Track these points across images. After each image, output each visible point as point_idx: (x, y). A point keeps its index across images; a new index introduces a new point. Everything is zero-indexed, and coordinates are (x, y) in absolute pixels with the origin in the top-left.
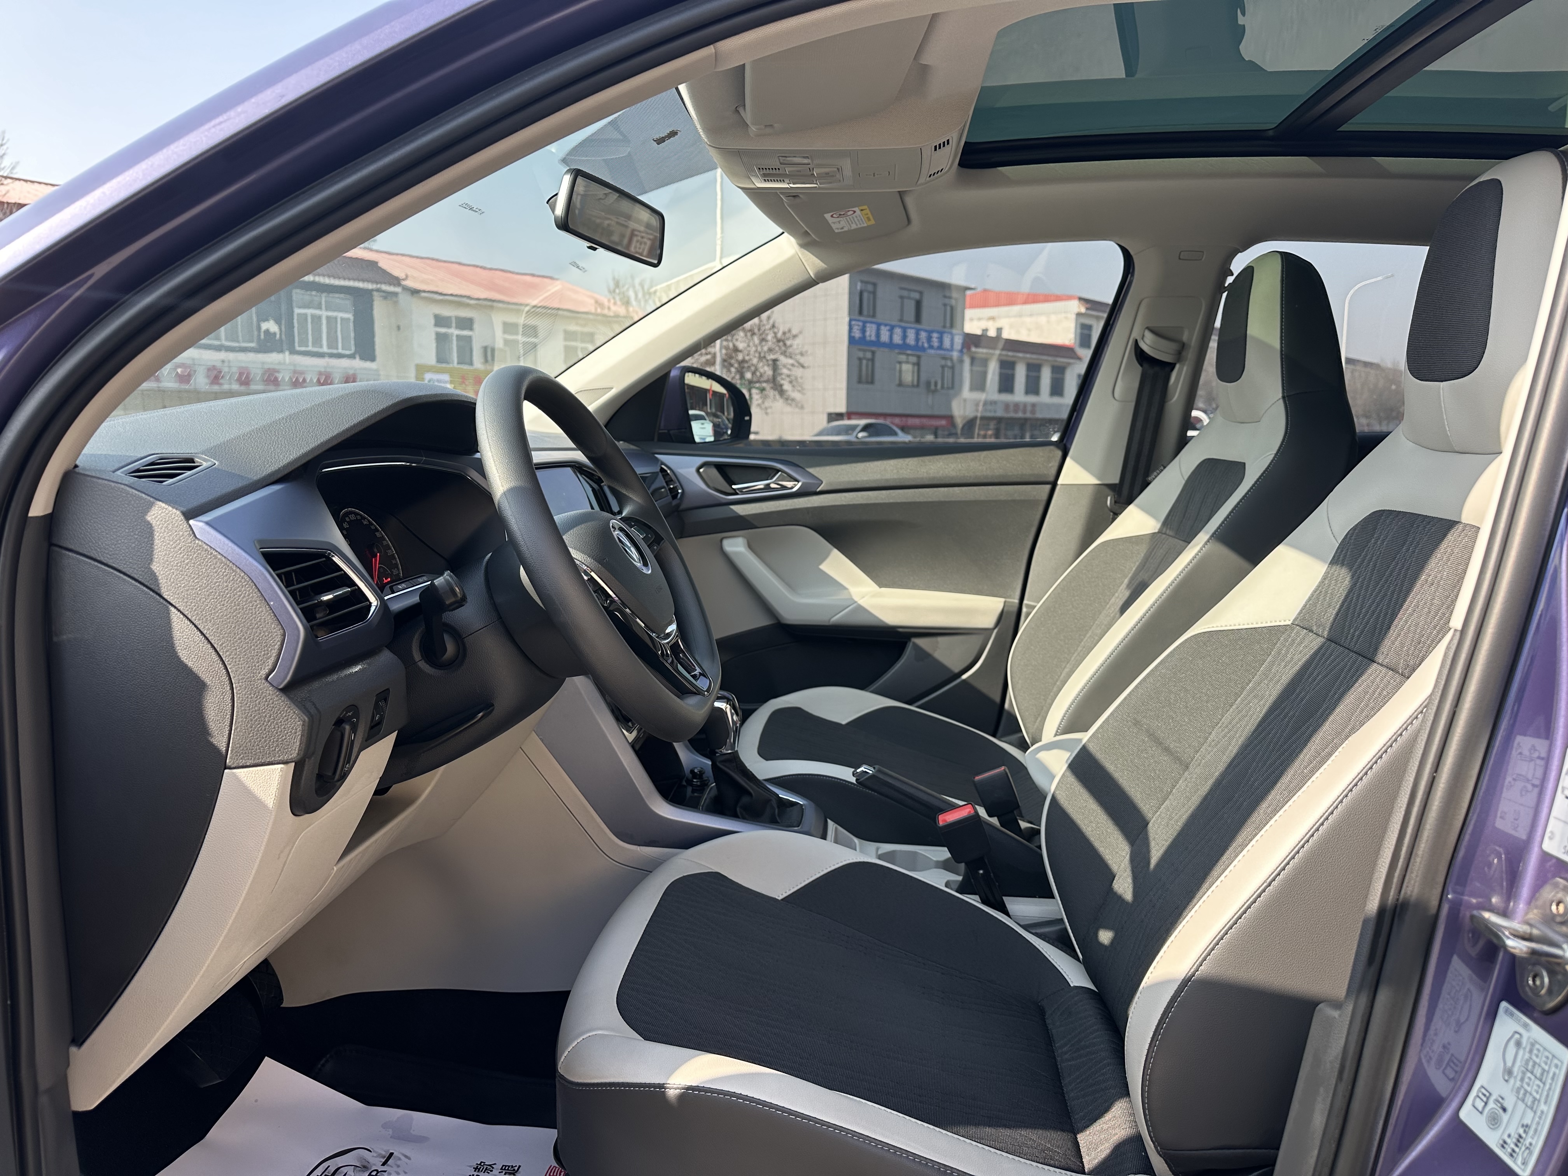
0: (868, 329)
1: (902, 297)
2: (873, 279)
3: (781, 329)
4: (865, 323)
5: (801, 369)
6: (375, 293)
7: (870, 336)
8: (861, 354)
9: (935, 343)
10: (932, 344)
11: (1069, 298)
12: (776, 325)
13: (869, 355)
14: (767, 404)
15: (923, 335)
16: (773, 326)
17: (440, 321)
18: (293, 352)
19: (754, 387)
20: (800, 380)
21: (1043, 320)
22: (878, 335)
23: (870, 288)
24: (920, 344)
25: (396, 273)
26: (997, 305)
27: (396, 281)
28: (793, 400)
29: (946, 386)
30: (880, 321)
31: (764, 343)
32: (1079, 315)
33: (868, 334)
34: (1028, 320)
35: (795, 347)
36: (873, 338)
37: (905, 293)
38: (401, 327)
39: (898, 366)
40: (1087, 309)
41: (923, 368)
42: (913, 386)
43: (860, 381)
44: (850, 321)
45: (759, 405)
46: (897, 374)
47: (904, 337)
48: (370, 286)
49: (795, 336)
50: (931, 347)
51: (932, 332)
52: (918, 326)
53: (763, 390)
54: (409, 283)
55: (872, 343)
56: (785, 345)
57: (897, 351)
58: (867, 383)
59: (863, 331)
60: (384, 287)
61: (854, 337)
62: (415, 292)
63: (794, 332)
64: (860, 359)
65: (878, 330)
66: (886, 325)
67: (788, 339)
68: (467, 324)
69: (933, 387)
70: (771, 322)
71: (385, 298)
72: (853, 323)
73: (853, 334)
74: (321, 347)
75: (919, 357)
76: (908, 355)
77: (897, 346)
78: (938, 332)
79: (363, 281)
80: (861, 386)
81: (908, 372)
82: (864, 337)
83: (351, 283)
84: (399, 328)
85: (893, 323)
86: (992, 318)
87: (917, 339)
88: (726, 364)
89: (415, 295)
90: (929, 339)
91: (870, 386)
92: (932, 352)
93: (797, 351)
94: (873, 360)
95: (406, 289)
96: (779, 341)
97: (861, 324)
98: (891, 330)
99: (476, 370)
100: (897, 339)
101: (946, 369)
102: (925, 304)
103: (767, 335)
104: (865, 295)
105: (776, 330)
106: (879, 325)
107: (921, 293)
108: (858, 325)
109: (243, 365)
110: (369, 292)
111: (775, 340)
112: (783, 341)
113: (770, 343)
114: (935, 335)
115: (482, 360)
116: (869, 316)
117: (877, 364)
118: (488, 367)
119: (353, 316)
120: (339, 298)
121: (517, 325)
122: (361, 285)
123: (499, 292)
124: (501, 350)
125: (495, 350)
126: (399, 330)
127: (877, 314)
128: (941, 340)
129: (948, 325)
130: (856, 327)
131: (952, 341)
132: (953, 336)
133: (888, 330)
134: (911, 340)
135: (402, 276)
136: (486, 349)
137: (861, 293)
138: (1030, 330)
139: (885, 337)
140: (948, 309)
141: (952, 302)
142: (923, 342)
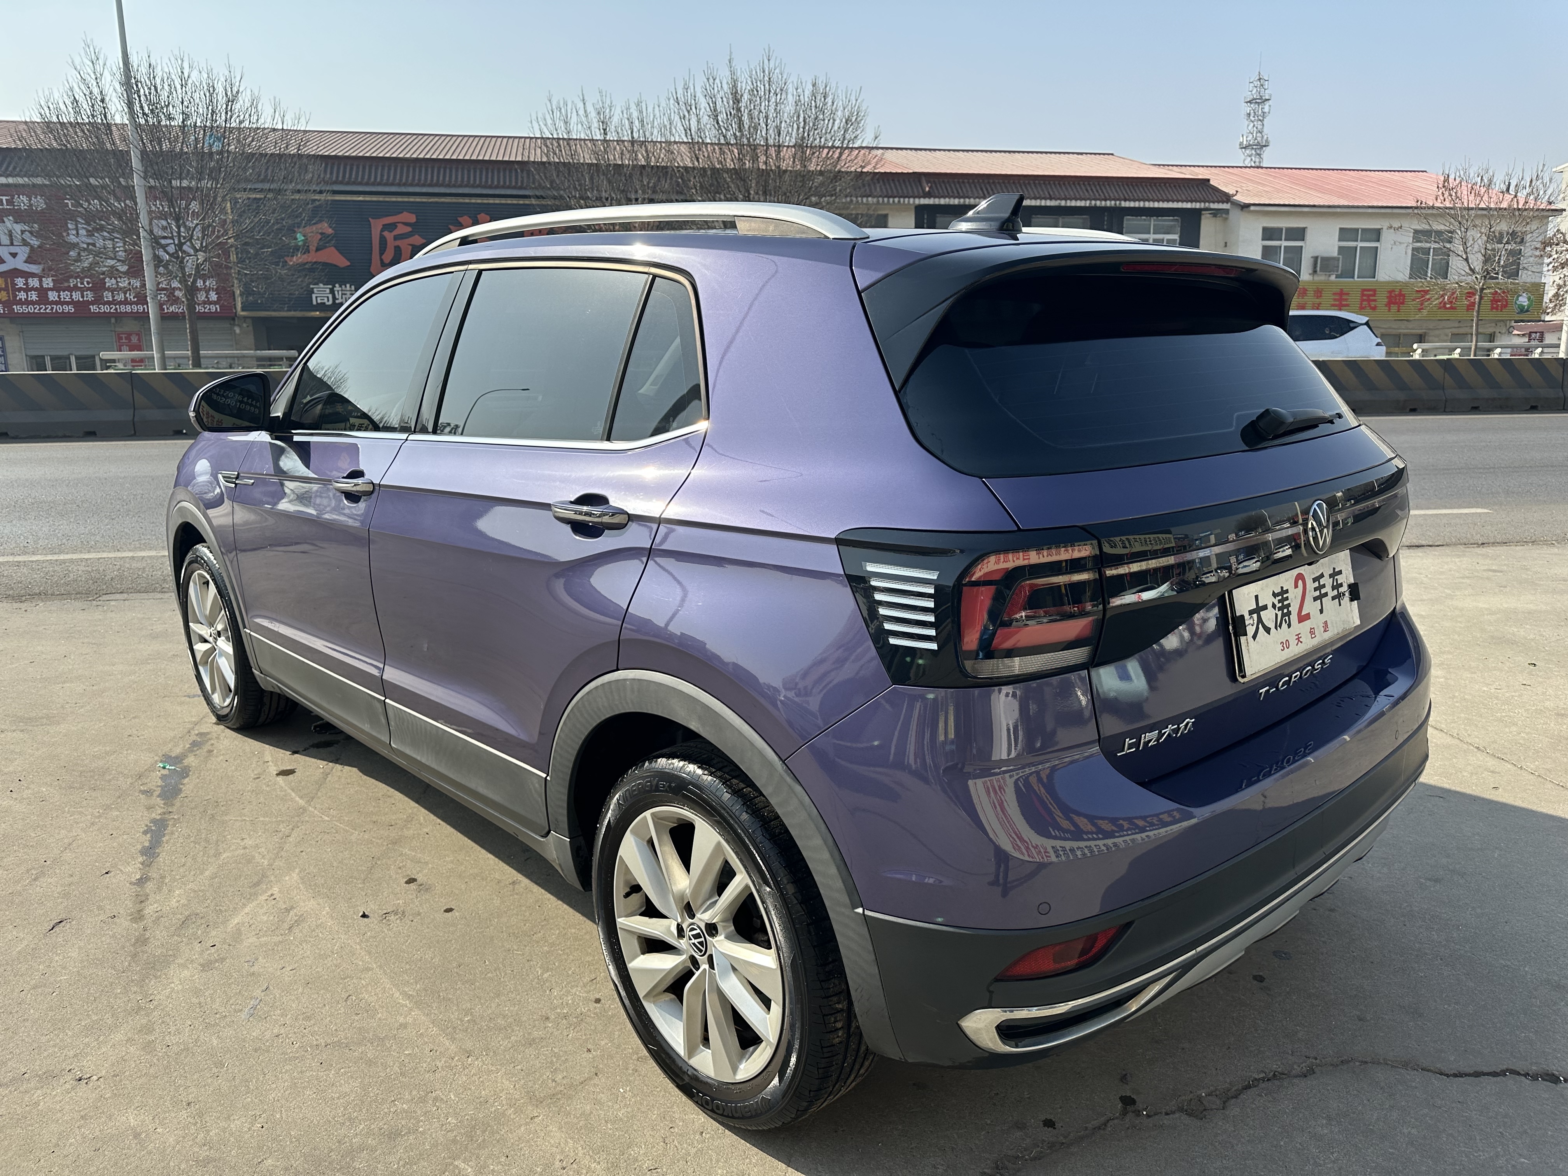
6: (1203, 213)
17: (1270, 234)
25: (1229, 190)
27: (1226, 198)
38: (1227, 242)
48: (1197, 205)
54: (1240, 198)
60: (1213, 206)
62: (1245, 207)
68: (1300, 234)
71: (1215, 215)
79: (1193, 201)
83: (1180, 205)
84: (1225, 244)
89: (1245, 210)
95: (1236, 204)
110: (1197, 213)
118: (1317, 278)
119: (1180, 237)
120: (1167, 221)
121: (1357, 230)
122: (1189, 205)
123: (1341, 196)
124: (1333, 258)
125: (1325, 259)
126: (1226, 246)
135: (1232, 192)
136: (1316, 259)
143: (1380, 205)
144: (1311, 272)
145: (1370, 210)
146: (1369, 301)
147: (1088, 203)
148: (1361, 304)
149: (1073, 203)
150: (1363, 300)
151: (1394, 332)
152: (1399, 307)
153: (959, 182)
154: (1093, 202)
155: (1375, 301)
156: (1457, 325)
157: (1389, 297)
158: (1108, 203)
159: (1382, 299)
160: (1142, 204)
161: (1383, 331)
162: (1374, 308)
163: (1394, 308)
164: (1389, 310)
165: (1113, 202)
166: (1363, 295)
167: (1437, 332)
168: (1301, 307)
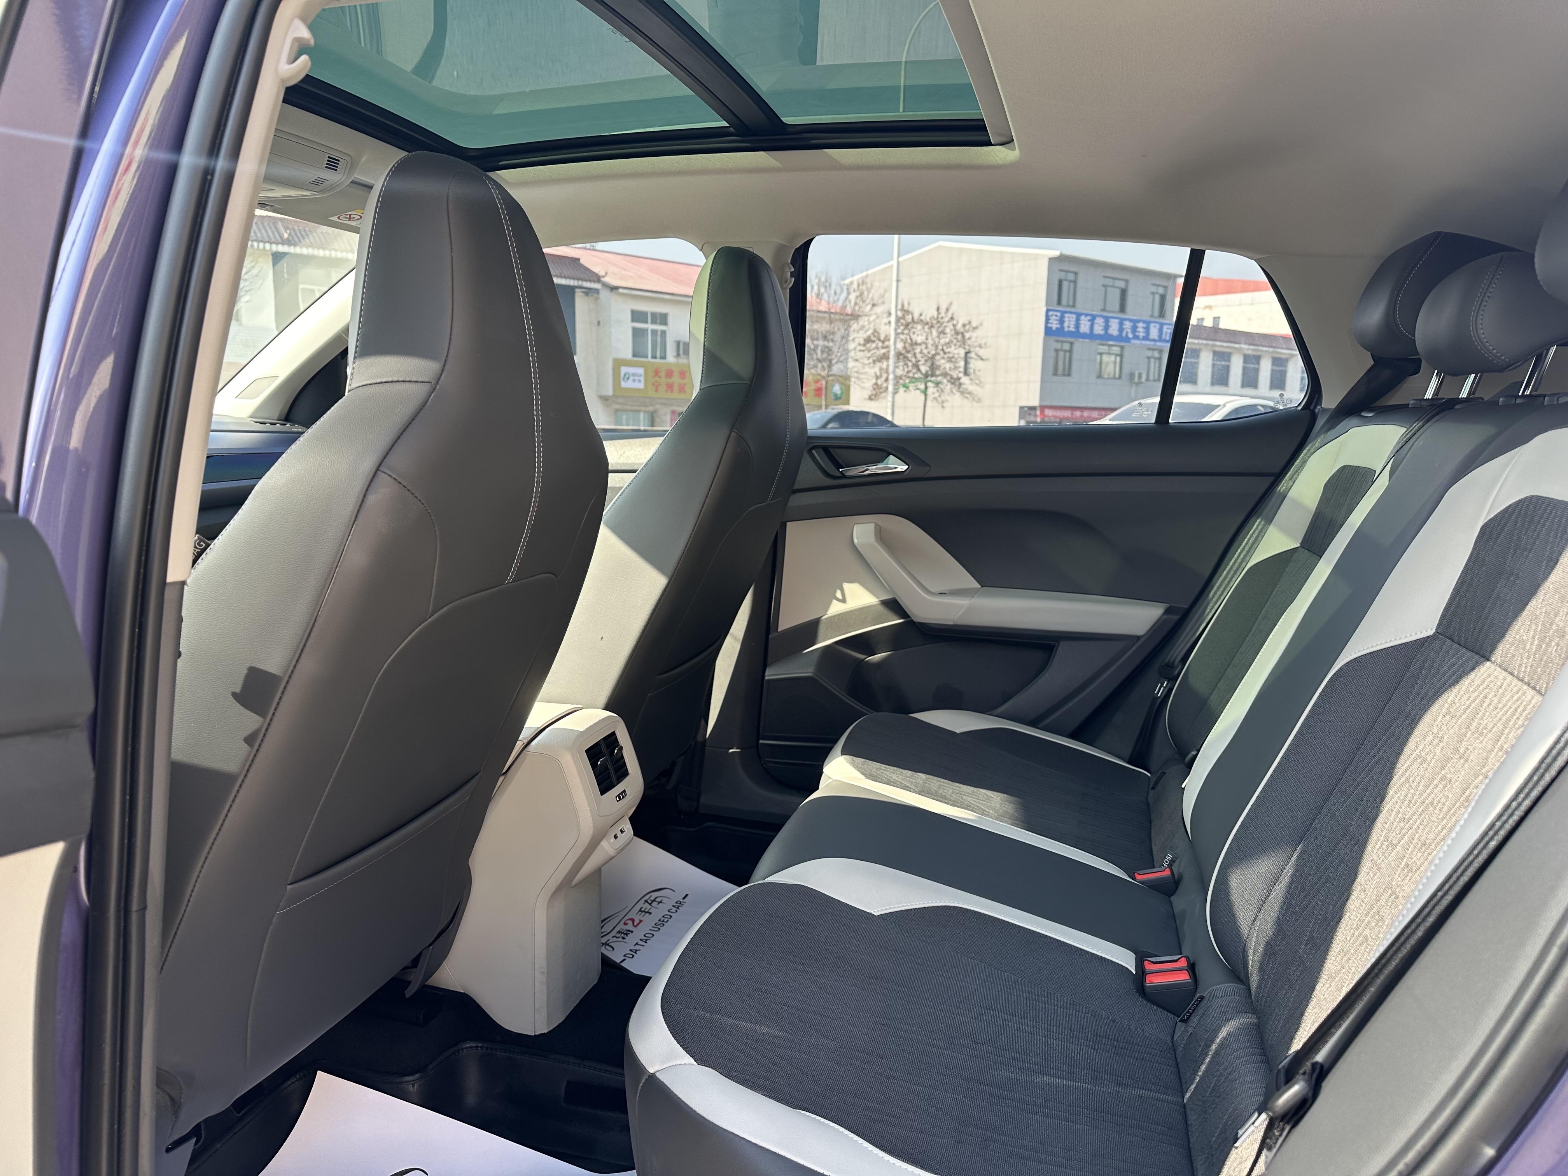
0: (1066, 319)
1: (1105, 286)
2: (1074, 268)
3: (962, 320)
4: (1063, 313)
5: (980, 362)
6: (577, 290)
7: (1069, 327)
8: (1058, 346)
9: (1141, 333)
10: (1137, 334)
12: (955, 317)
13: (1067, 347)
14: (943, 398)
15: (1128, 325)
16: (952, 318)
17: (637, 316)
19: (930, 381)
20: (977, 373)
22: (1077, 326)
23: (1071, 277)
24: (1124, 334)
25: (596, 269)
26: (1215, 293)
27: (597, 278)
28: (970, 393)
29: (1151, 378)
30: (1080, 311)
31: (942, 336)
33: (1066, 324)
34: (1248, 308)
35: (973, 339)
36: (1072, 329)
37: (1109, 282)
38: (601, 323)
39: (1098, 357)
41: (1125, 360)
42: (1114, 378)
43: (1055, 374)
44: (1048, 311)
45: (935, 399)
46: (1098, 366)
47: (1107, 327)
48: (572, 283)
49: (975, 328)
50: (1136, 337)
51: (1138, 321)
52: (1122, 316)
53: (937, 384)
54: (609, 280)
55: (1070, 334)
56: (963, 336)
57: (1098, 341)
58: (1064, 375)
59: (1061, 321)
60: (585, 284)
61: (1051, 328)
62: (614, 289)
63: (974, 324)
64: (1057, 351)
65: (1078, 320)
66: (1087, 315)
67: (968, 331)
68: (663, 319)
69: (1136, 380)
70: (949, 314)
71: (587, 294)
72: (1051, 313)
73: (1049, 325)
75: (1122, 348)
76: (1110, 346)
77: (1099, 337)
78: (1144, 322)
79: (565, 277)
80: (1056, 378)
81: (1110, 363)
82: (1062, 327)
84: (599, 323)
85: (1095, 313)
86: (1210, 307)
87: (1121, 329)
89: (614, 291)
90: (1134, 329)
91: (1066, 379)
92: (1137, 342)
93: (976, 344)
94: (1071, 351)
95: (606, 285)
96: (957, 333)
97: (1059, 314)
98: (1092, 321)
99: (668, 363)
100: (1099, 329)
101: (1152, 360)
102: (1131, 292)
103: (946, 327)
104: (1065, 285)
105: (955, 322)
106: (1079, 315)
107: (1127, 281)
108: (1056, 316)
110: (572, 290)
111: (953, 332)
112: (962, 334)
113: (949, 336)
114: (1141, 325)
115: (675, 354)
116: (1068, 306)
117: (1075, 356)
118: (680, 360)
122: (564, 282)
125: (686, 344)
126: (599, 325)
127: (1078, 304)
128: (1147, 330)
129: (1156, 313)
130: (1054, 317)
131: (1161, 331)
132: (1162, 325)
133: (1089, 320)
134: (1114, 330)
135: (602, 273)
136: (678, 343)
137: (1060, 283)
138: (1250, 320)
139: (1085, 327)
140: (1157, 298)
141: (1161, 290)
142: (1127, 332)
168: (670, 387)
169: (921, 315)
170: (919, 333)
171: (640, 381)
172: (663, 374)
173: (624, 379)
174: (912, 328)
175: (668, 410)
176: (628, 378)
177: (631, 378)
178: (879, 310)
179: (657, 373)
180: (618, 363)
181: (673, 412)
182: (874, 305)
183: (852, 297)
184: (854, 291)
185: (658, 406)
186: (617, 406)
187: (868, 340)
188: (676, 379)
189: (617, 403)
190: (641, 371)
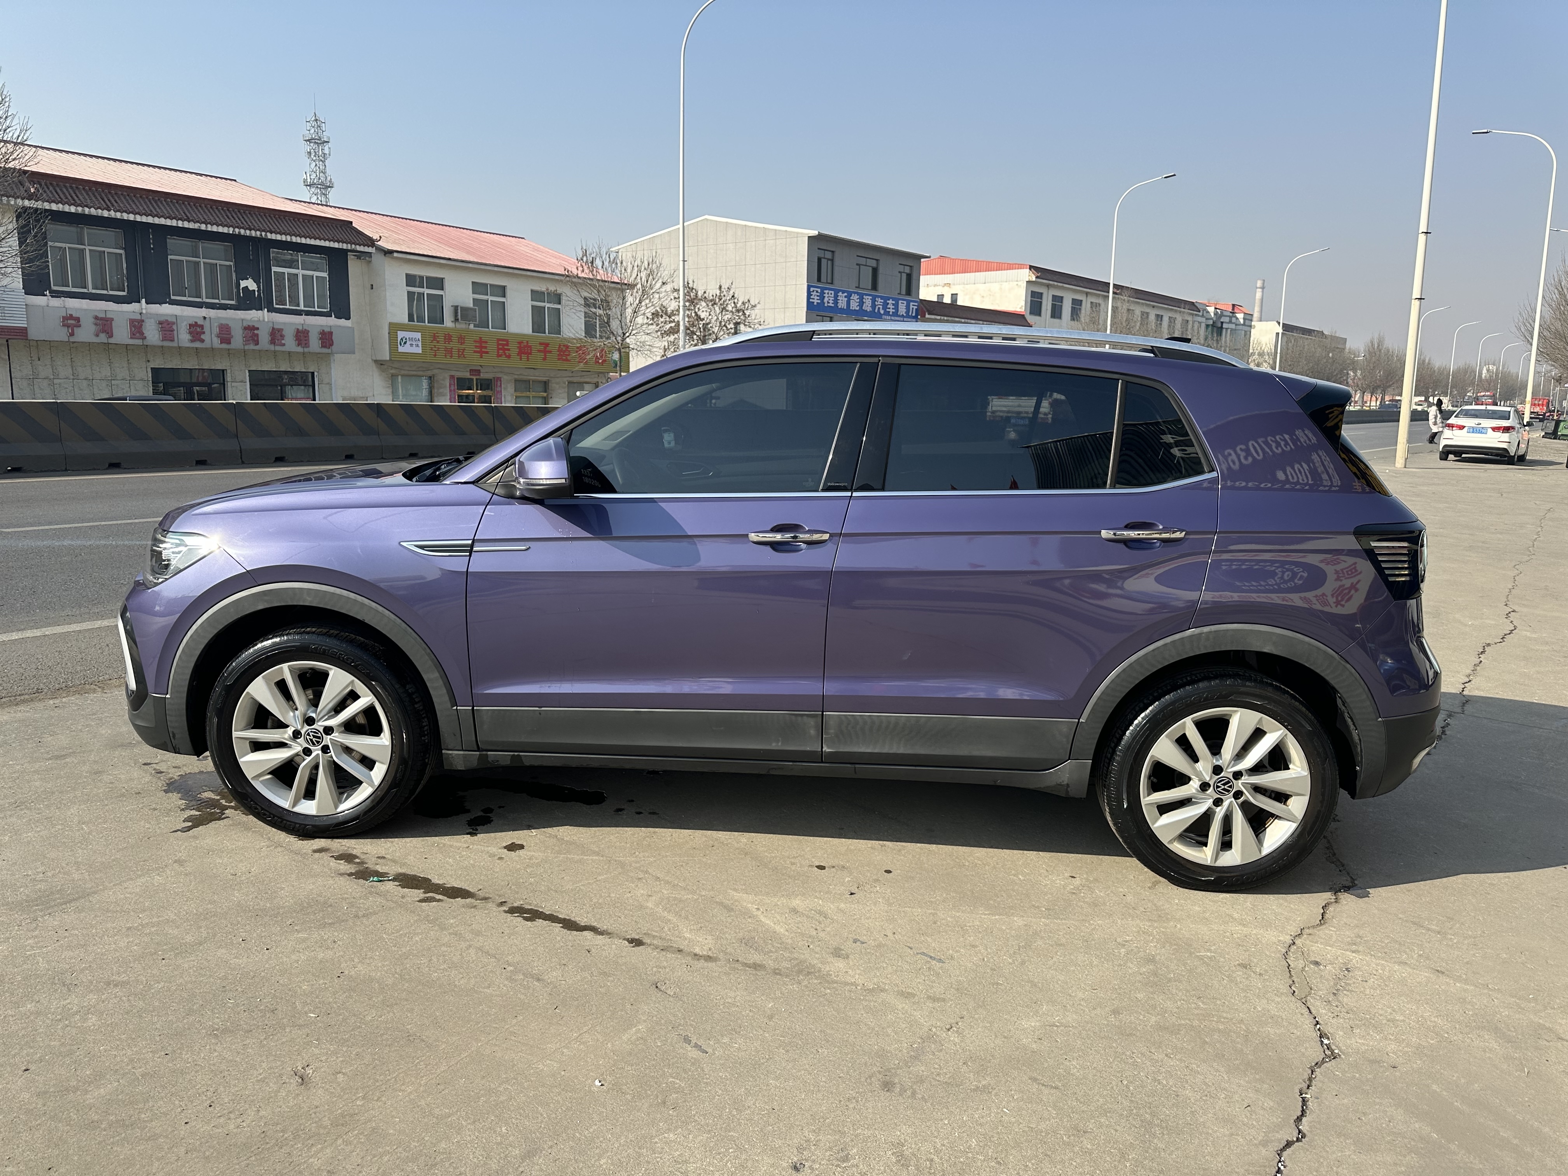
0: (826, 295)
1: (858, 265)
2: (831, 247)
3: (742, 299)
4: (823, 289)
6: (350, 253)
7: (828, 302)
9: (891, 309)
10: (888, 310)
11: (1020, 266)
12: (736, 296)
15: (879, 301)
16: (733, 297)
17: (412, 280)
18: (271, 310)
21: (995, 287)
22: (836, 301)
23: (828, 255)
24: (876, 310)
25: (369, 233)
26: (953, 272)
27: (371, 242)
30: (837, 288)
32: (1028, 282)
33: (826, 300)
34: (982, 287)
36: (831, 304)
37: (862, 261)
38: (374, 286)
40: (1037, 277)
44: (809, 287)
47: (861, 303)
48: (345, 246)
50: (887, 313)
51: (888, 298)
52: (875, 294)
54: (383, 244)
55: (830, 309)
56: (744, 314)
57: (854, 317)
59: (822, 297)
60: (359, 248)
61: (812, 303)
62: (388, 252)
63: (752, 303)
65: (836, 296)
66: (843, 292)
68: (438, 283)
70: (731, 293)
71: (359, 258)
72: (812, 289)
73: (811, 301)
74: (298, 305)
77: (855, 313)
78: (894, 299)
79: (338, 241)
82: (823, 303)
83: (327, 244)
85: (851, 290)
86: (948, 285)
87: (874, 306)
88: (688, 331)
89: (388, 255)
90: (885, 305)
92: (888, 318)
95: (379, 249)
96: (739, 311)
97: (819, 290)
98: (849, 297)
99: (446, 328)
100: (854, 306)
102: (881, 270)
103: (727, 304)
104: (824, 262)
105: (736, 300)
106: (837, 292)
107: (877, 261)
108: (817, 292)
109: (224, 322)
110: (346, 251)
111: (735, 310)
112: (743, 311)
113: (730, 313)
114: (891, 302)
116: (827, 283)
118: (458, 325)
119: (329, 275)
120: (315, 258)
121: (486, 285)
122: (336, 245)
123: (468, 253)
124: (470, 309)
125: (464, 309)
126: (372, 288)
127: (835, 282)
128: (896, 306)
129: (904, 292)
130: (815, 293)
131: (908, 307)
132: (908, 302)
133: (845, 297)
134: (867, 306)
135: (375, 237)
136: (456, 308)
137: (819, 260)
138: (983, 297)
139: (842, 304)
140: (904, 276)
141: (907, 270)
142: (879, 308)
143: (503, 264)
144: (453, 320)
145: (496, 269)
146: (504, 350)
147: (231, 231)
148: (498, 352)
149: (215, 229)
150: (499, 349)
151: (525, 378)
152: (528, 357)
153: (71, 187)
154: (237, 230)
155: (509, 350)
156: (571, 375)
157: (520, 348)
158: (253, 233)
159: (514, 349)
160: (289, 238)
161: (516, 377)
162: (509, 357)
163: (524, 357)
164: (521, 359)
165: (258, 233)
166: (498, 345)
167: (558, 380)
168: (449, 352)
169: (705, 292)
170: (704, 309)
171: (417, 346)
172: (441, 339)
173: (401, 345)
174: (697, 304)
175: (447, 375)
176: (405, 343)
177: (408, 343)
178: (668, 287)
179: (435, 337)
180: (394, 328)
181: (452, 377)
182: (664, 284)
183: (643, 275)
184: (645, 269)
185: (436, 371)
186: (393, 371)
187: (655, 315)
188: (454, 345)
189: (392, 368)
190: (418, 335)
